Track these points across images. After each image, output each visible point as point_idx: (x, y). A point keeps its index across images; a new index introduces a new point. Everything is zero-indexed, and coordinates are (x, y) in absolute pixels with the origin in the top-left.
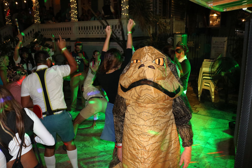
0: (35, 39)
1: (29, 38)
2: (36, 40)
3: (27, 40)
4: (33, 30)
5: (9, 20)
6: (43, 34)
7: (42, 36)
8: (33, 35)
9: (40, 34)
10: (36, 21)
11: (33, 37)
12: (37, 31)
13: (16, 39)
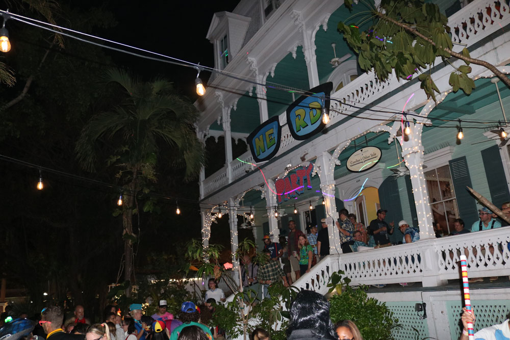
0: (333, 290)
4: (328, 268)
6: (349, 277)
8: (327, 280)
9: (343, 276)
10: (333, 249)
11: (328, 286)
12: (337, 270)
13: (292, 290)
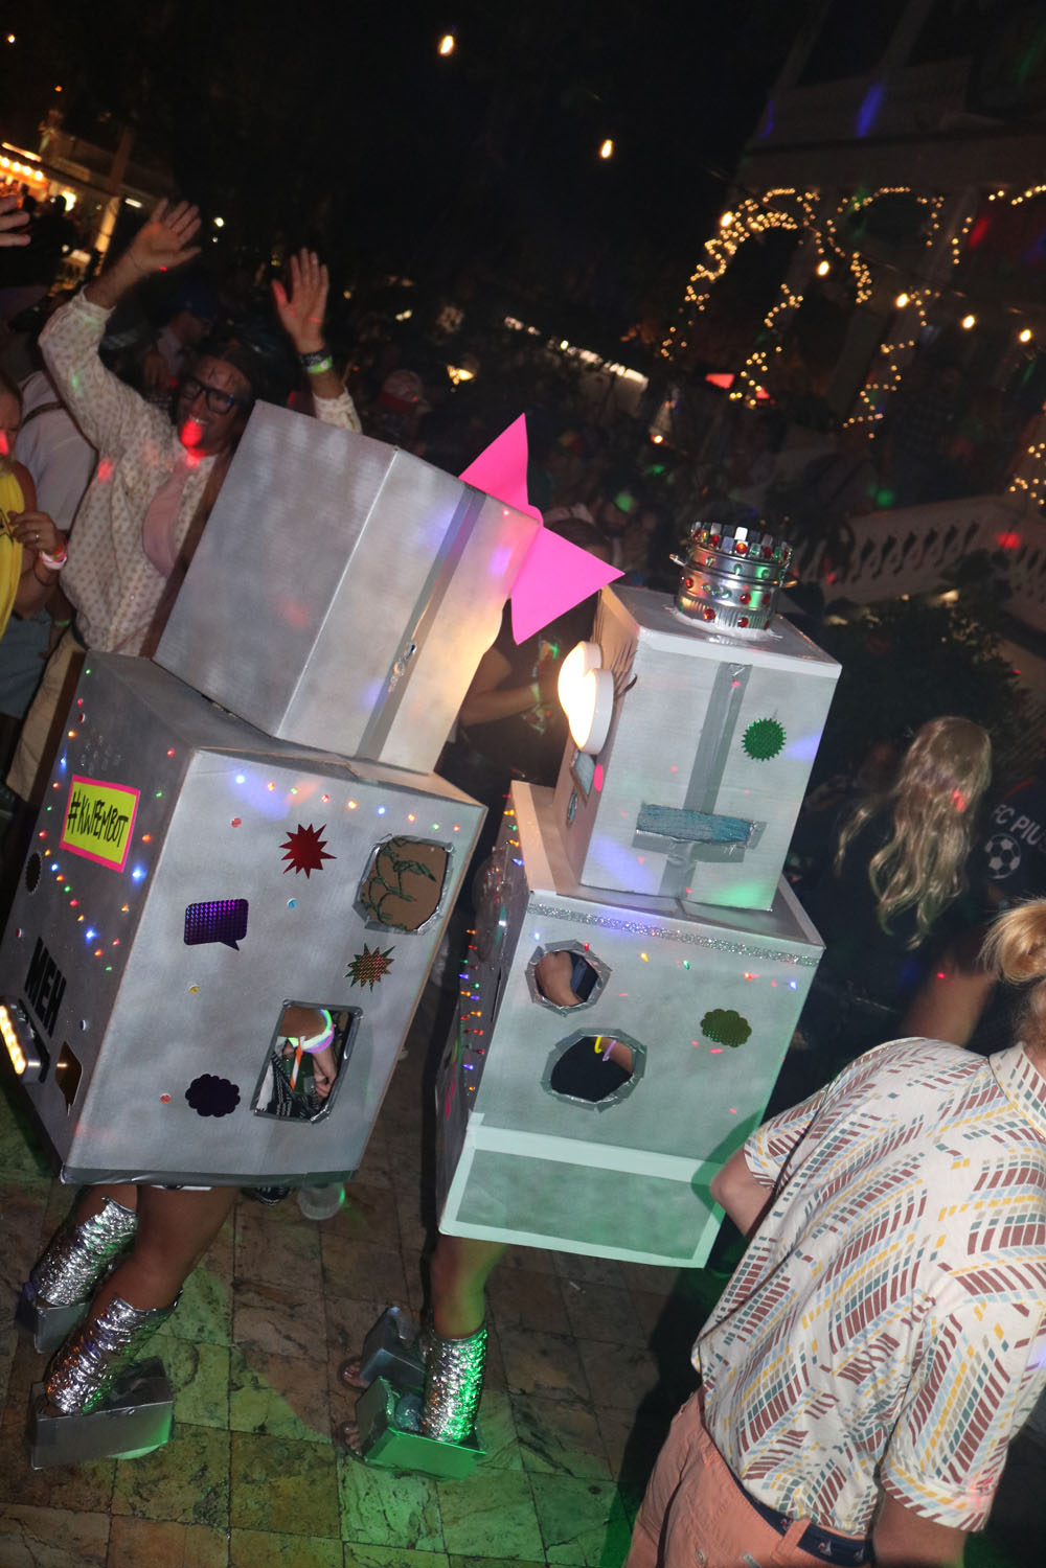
0: (948, 590)
1: (917, 568)
2: (951, 595)
3: (900, 568)
4: (974, 529)
5: (873, 413)
6: (1013, 584)
7: (1004, 590)
9: (999, 573)
10: (1019, 487)
11: (945, 575)
